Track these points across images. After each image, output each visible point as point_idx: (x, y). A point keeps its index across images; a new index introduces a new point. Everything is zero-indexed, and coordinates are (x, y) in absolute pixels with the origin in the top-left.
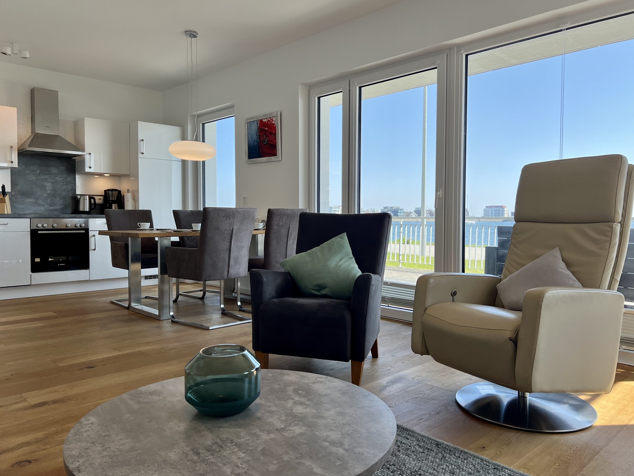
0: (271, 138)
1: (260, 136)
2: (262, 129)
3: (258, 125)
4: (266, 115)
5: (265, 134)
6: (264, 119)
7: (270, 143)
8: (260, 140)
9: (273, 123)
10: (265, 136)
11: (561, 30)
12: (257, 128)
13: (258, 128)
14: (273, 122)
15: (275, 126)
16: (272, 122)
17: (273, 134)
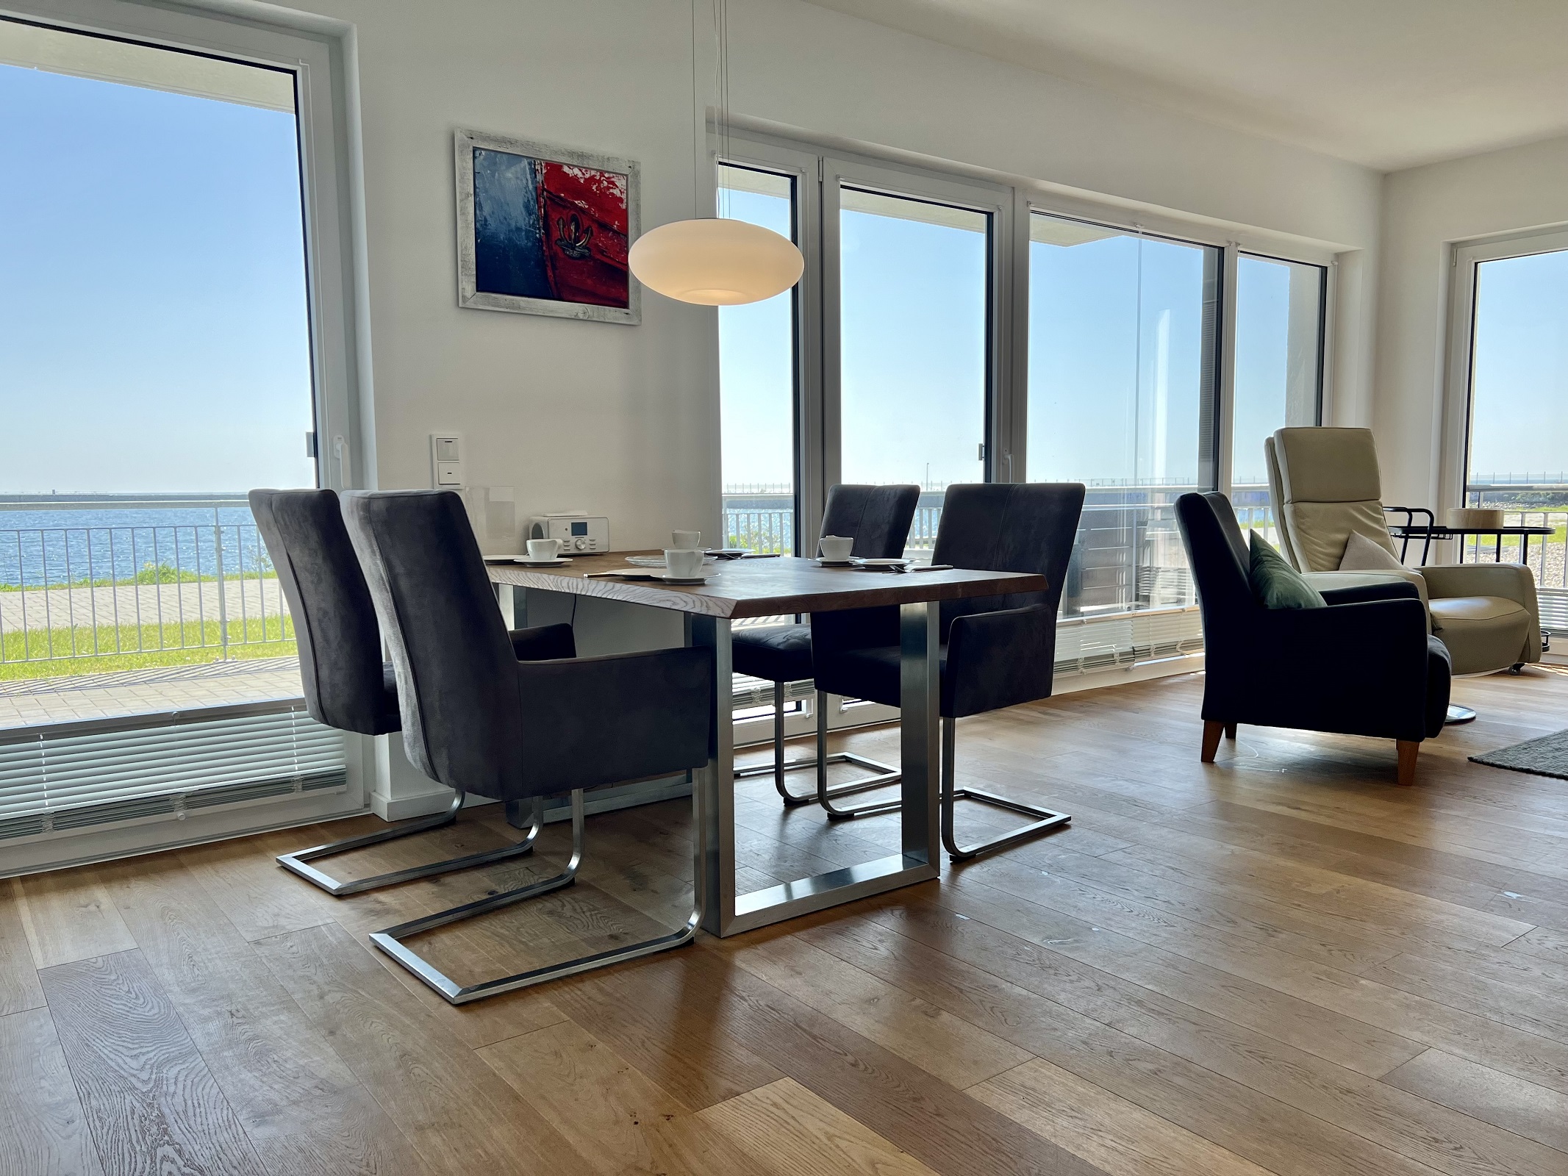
0: (600, 241)
1: (546, 218)
2: (561, 198)
3: (540, 178)
4: (582, 156)
5: (574, 219)
6: (569, 166)
7: (599, 257)
8: (548, 233)
9: (613, 194)
10: (577, 230)
12: (531, 187)
13: (536, 188)
14: (616, 192)
15: (624, 206)
16: (609, 188)
17: (614, 232)
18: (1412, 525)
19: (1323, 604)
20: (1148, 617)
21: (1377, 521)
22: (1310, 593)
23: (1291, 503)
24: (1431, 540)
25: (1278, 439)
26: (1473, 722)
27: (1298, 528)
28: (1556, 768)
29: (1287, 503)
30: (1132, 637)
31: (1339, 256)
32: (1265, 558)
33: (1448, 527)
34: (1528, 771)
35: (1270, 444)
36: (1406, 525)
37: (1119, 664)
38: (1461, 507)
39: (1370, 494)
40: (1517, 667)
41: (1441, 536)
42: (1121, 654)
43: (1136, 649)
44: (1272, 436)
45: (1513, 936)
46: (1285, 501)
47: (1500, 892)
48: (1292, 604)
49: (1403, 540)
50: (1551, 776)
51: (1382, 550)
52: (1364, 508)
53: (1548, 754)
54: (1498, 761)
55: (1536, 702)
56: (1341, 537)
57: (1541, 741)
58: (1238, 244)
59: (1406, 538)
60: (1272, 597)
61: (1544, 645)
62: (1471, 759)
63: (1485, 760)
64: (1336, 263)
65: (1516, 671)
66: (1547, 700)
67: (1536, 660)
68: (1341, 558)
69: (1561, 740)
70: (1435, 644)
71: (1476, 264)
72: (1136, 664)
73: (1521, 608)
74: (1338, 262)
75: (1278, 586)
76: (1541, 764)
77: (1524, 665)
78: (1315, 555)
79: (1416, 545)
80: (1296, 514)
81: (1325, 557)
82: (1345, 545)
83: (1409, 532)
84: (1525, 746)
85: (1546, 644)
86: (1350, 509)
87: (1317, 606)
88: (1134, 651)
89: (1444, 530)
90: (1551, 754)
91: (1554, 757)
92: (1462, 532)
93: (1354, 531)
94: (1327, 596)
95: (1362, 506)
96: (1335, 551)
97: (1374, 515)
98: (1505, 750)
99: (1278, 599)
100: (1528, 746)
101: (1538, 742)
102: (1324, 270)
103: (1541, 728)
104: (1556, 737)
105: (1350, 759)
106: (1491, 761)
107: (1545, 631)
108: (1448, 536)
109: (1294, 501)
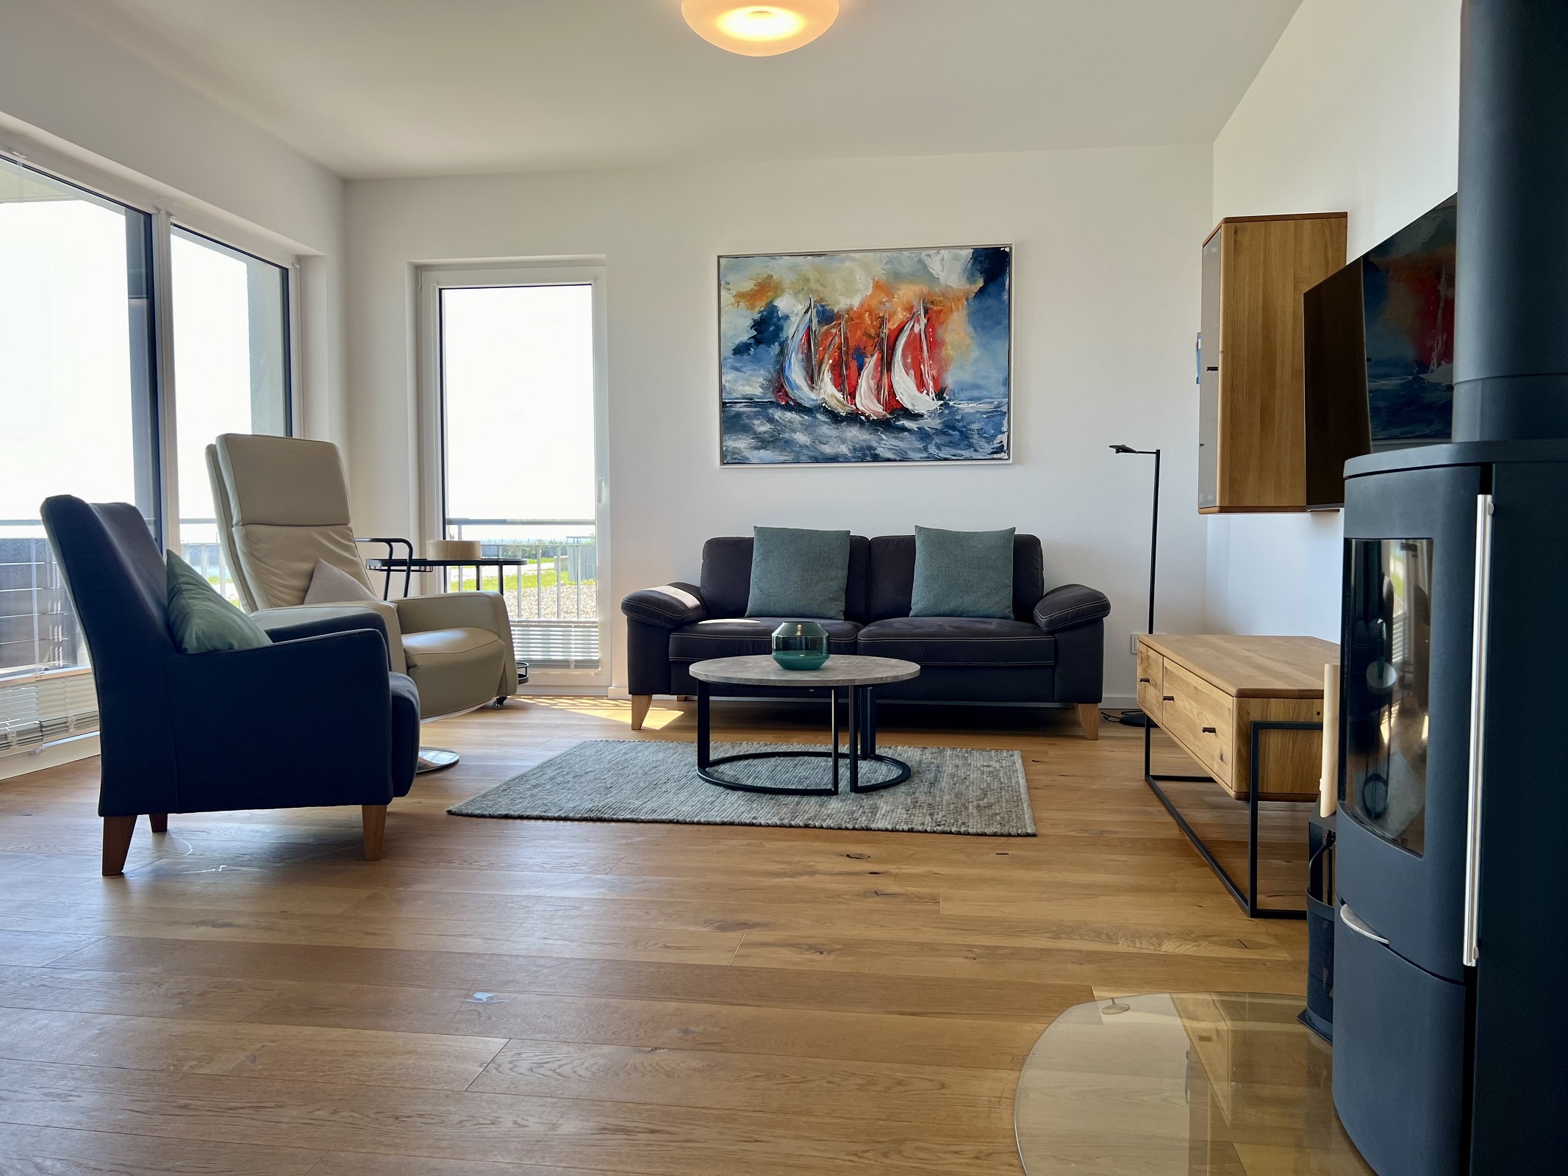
11: (15, 162)
18: (393, 558)
19: (268, 642)
20: (63, 680)
21: (348, 549)
22: (246, 630)
23: (242, 525)
24: (411, 573)
25: (221, 446)
26: (457, 767)
27: (251, 555)
28: (533, 808)
29: (236, 524)
30: (37, 708)
31: (300, 259)
32: (184, 587)
33: (429, 559)
34: (507, 817)
35: (211, 451)
36: (387, 558)
37: (17, 747)
38: (442, 539)
39: (338, 520)
40: (501, 701)
41: (423, 568)
42: (19, 733)
43: (44, 724)
44: (214, 443)
45: (481, 1066)
46: (234, 522)
47: (467, 996)
48: (218, 644)
49: (386, 573)
50: (529, 818)
51: (354, 581)
52: (332, 534)
53: (526, 792)
54: (478, 809)
55: (517, 736)
56: (306, 566)
57: (522, 778)
58: (169, 215)
59: (389, 571)
60: (191, 637)
61: (520, 676)
62: (450, 812)
63: (465, 811)
64: (298, 267)
65: (500, 705)
66: (528, 732)
67: (513, 692)
68: (306, 591)
69: (538, 775)
70: (399, 682)
71: (440, 290)
72: (44, 745)
73: (496, 638)
74: (300, 265)
75: (198, 621)
76: (519, 806)
77: (506, 698)
78: (275, 589)
79: (398, 577)
80: (247, 538)
81: (288, 591)
82: (311, 576)
83: (389, 564)
84: (504, 787)
85: (525, 676)
86: (314, 533)
87: (256, 645)
88: (42, 726)
89: (423, 563)
90: (529, 793)
91: (532, 796)
92: (445, 563)
93: (322, 561)
94: (274, 634)
95: (328, 530)
96: (300, 583)
97: (343, 541)
98: (484, 796)
99: (198, 639)
100: (507, 787)
101: (517, 780)
102: (285, 272)
103: (522, 764)
104: (534, 772)
105: (314, 836)
106: (470, 812)
107: (521, 663)
108: (428, 568)
109: (245, 522)
